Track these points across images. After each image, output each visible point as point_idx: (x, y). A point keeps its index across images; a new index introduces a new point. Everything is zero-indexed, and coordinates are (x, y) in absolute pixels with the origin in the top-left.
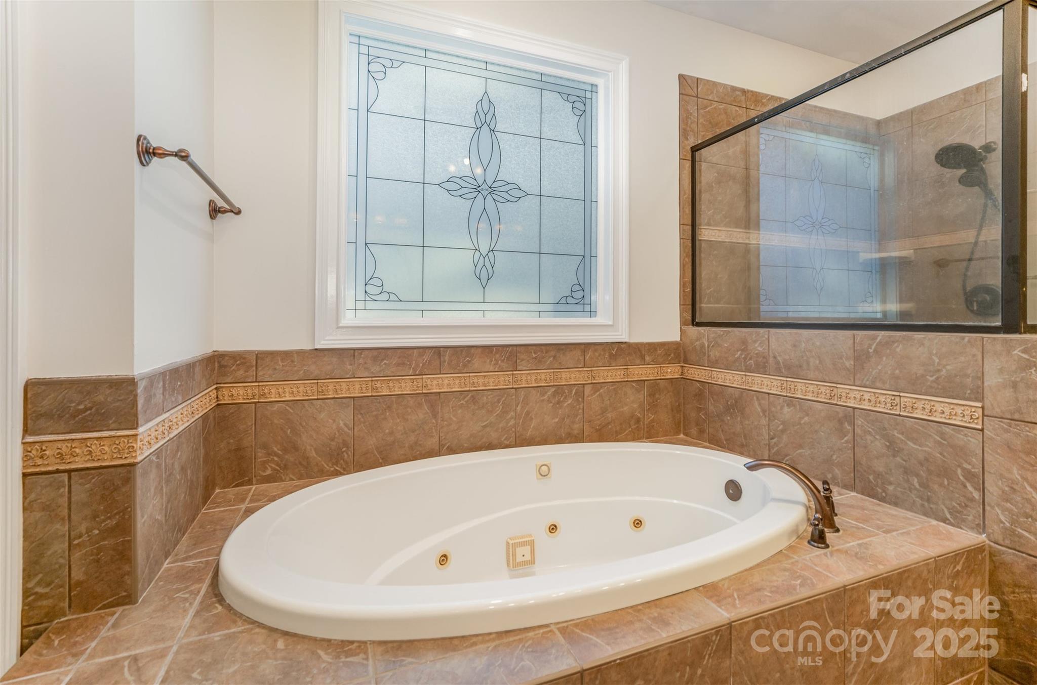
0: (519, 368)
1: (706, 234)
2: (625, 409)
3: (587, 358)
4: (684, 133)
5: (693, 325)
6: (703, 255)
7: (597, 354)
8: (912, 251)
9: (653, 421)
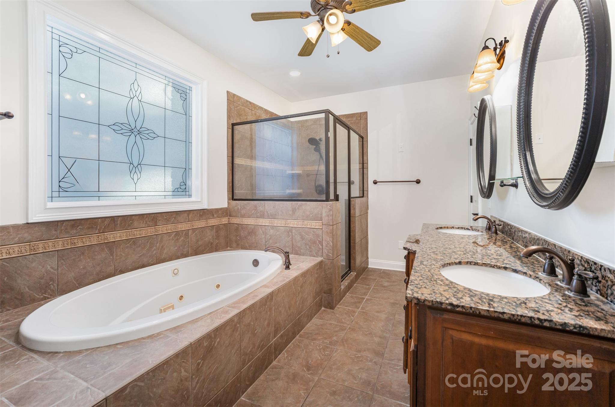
0: (158, 224)
1: (237, 161)
2: (206, 239)
3: (190, 217)
4: (229, 117)
5: (233, 200)
6: (236, 170)
7: (194, 215)
8: (301, 171)
9: (217, 243)
